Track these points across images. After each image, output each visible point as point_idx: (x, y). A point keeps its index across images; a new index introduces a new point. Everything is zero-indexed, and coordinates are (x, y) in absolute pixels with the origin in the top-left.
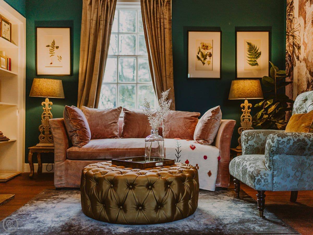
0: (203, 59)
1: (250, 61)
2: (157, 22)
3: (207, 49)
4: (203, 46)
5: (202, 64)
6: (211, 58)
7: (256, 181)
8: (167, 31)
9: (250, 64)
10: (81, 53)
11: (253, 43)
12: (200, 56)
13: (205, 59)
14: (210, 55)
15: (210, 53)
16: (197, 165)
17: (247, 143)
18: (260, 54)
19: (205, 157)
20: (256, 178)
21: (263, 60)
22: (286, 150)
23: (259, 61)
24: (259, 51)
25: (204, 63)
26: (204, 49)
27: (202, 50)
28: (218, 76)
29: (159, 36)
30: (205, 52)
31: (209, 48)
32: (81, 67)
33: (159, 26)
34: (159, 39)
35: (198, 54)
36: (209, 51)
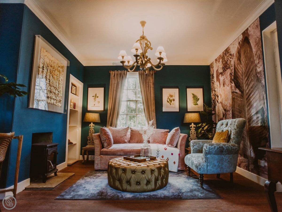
0: (170, 102)
1: (194, 103)
2: (147, 84)
3: (172, 97)
4: (170, 95)
5: (170, 105)
6: (174, 101)
7: (199, 169)
8: (152, 88)
9: (194, 104)
10: (109, 99)
11: (195, 94)
12: (168, 100)
13: (171, 102)
14: (174, 100)
15: (174, 99)
16: (168, 158)
17: (194, 147)
18: (199, 99)
19: (172, 154)
20: (198, 167)
21: (201, 102)
22: (214, 152)
23: (198, 103)
24: (198, 98)
25: (171, 104)
26: (171, 97)
27: (170, 98)
28: (178, 111)
29: (148, 91)
30: (171, 98)
31: (173, 96)
32: (109, 107)
33: (148, 86)
34: (148, 92)
35: (168, 99)
36: (173, 98)
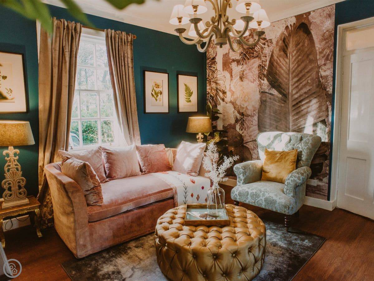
0: (155, 96)
1: (187, 98)
2: (121, 59)
3: (159, 88)
4: (156, 85)
5: (155, 101)
6: (162, 95)
8: (130, 69)
9: (187, 101)
11: (188, 85)
12: (153, 93)
13: (157, 96)
14: (161, 93)
15: (161, 91)
16: (198, 195)
18: (192, 93)
19: (203, 188)
21: (194, 98)
23: (191, 98)
24: (191, 91)
26: (156, 87)
27: (155, 89)
28: (167, 111)
29: (124, 74)
30: (157, 90)
31: (160, 87)
33: (123, 64)
34: (124, 76)
35: (152, 91)
36: (160, 89)
